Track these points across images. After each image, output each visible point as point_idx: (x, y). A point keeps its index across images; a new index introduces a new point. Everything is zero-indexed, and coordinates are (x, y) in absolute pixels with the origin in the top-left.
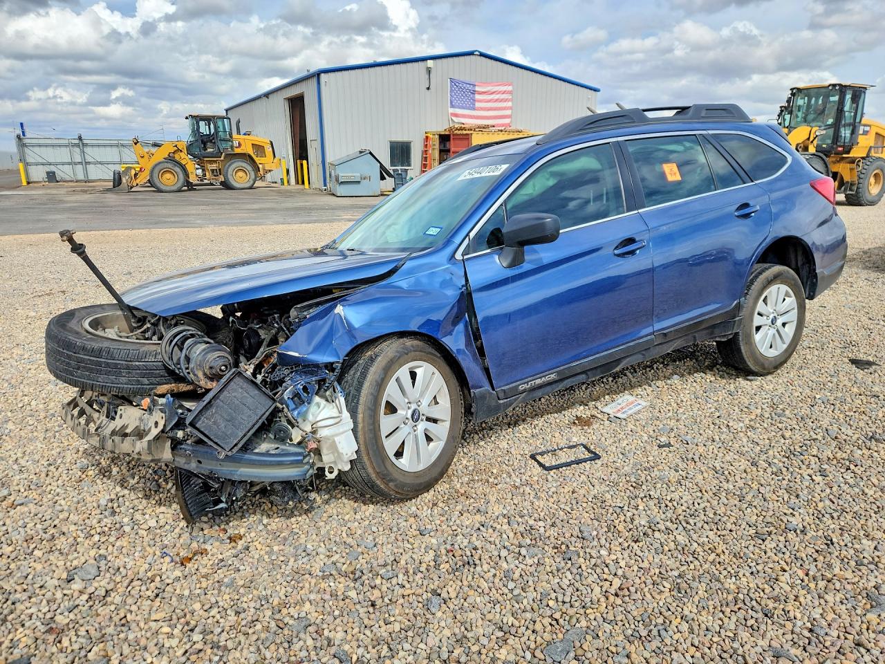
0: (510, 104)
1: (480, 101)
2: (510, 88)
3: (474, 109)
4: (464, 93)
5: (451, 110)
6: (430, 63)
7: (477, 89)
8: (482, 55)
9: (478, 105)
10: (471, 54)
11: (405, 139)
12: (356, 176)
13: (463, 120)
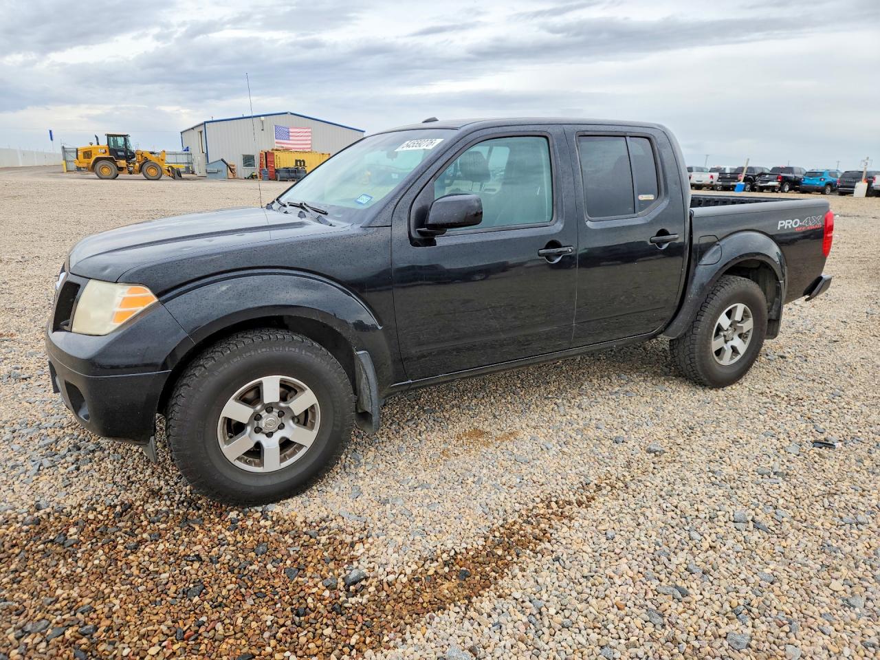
0: (310, 138)
1: (292, 136)
2: (310, 130)
3: (289, 140)
4: (282, 133)
5: (276, 141)
6: (263, 118)
7: (291, 130)
8: (292, 114)
9: (291, 138)
10: (286, 113)
11: (251, 154)
12: (216, 170)
13: (283, 145)
